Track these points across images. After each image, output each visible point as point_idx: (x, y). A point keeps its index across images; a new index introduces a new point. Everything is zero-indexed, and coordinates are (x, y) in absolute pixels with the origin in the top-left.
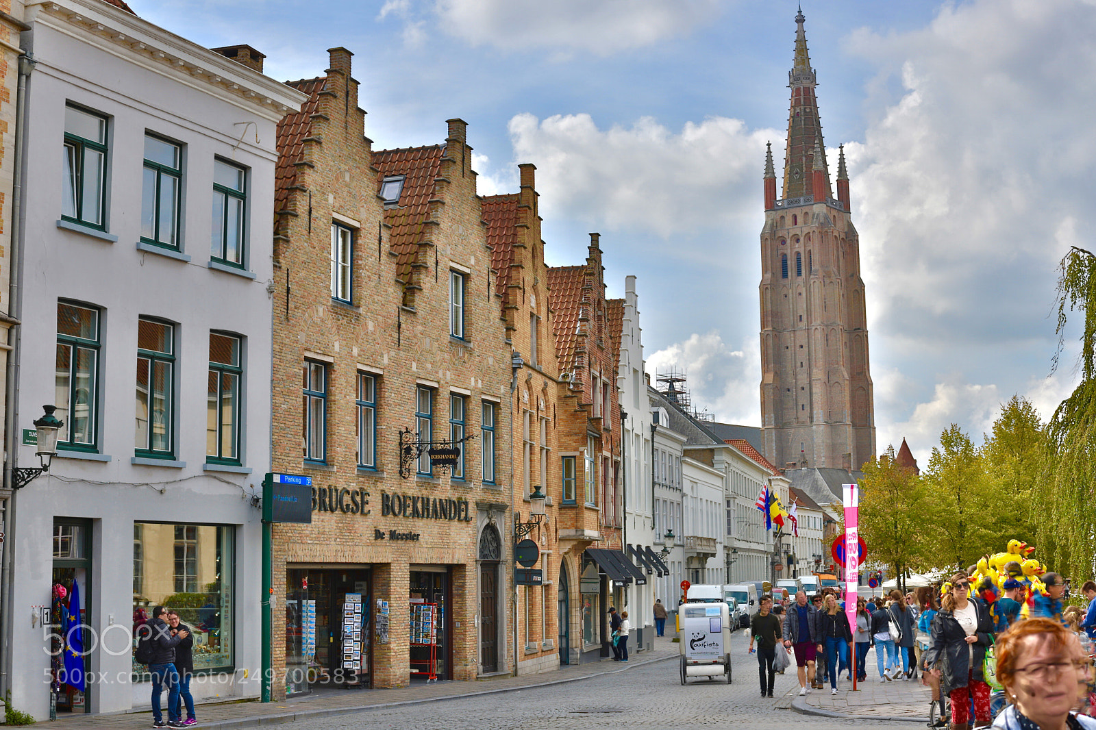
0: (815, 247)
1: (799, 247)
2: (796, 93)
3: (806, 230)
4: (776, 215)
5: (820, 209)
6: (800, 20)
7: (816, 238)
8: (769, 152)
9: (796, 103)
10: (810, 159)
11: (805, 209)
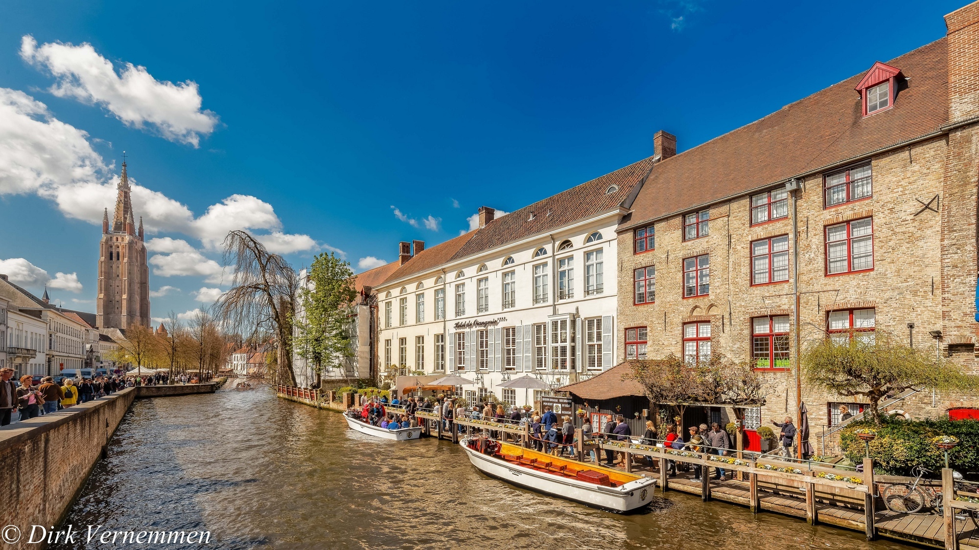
0: (126, 251)
1: (119, 250)
3: (122, 244)
7: (127, 248)
11: (122, 236)
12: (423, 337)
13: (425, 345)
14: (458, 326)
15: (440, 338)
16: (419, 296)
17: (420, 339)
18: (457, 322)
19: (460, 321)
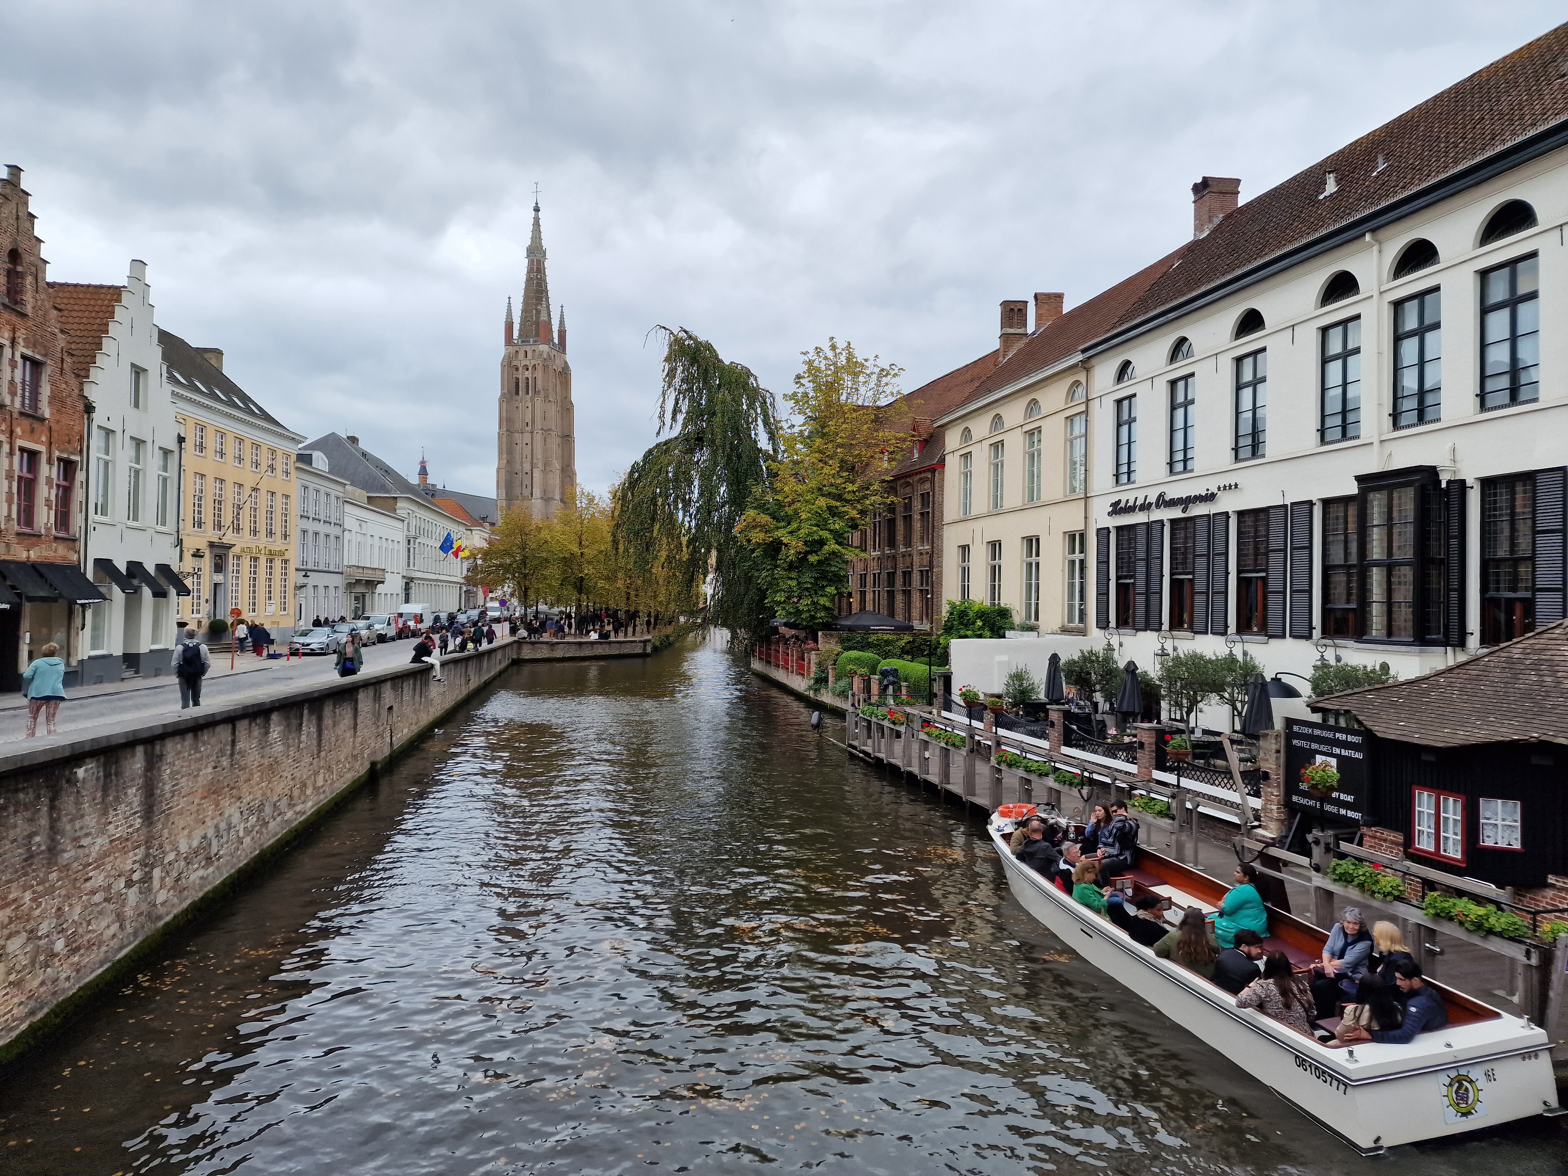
0: (539, 374)
1: (528, 374)
2: (531, 263)
3: (533, 362)
4: (512, 349)
5: (544, 348)
6: (537, 210)
7: (540, 369)
8: (509, 303)
9: (530, 270)
10: (538, 312)
11: (534, 348)
12: (1038, 540)
13: (1041, 559)
14: (1117, 509)
15: (1076, 540)
16: (1033, 434)
17: (1032, 543)
18: (1114, 499)
19: (1123, 497)
